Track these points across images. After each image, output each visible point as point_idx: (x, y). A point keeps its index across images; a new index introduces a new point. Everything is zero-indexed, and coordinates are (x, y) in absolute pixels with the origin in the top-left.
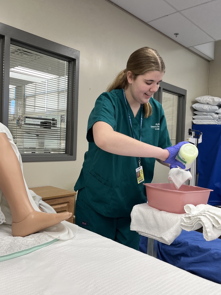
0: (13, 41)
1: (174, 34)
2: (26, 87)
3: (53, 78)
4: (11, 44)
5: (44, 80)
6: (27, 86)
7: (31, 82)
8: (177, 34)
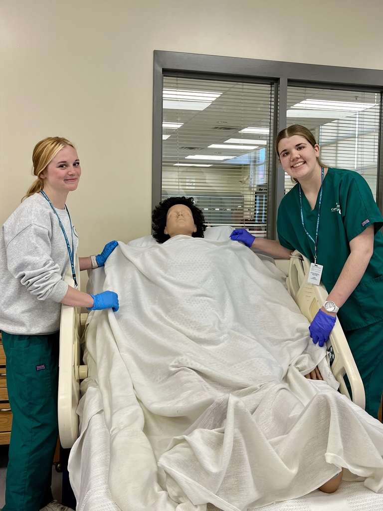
0: (292, 82)
2: (321, 129)
3: (367, 109)
4: (288, 86)
5: (352, 115)
6: (323, 127)
7: (330, 120)
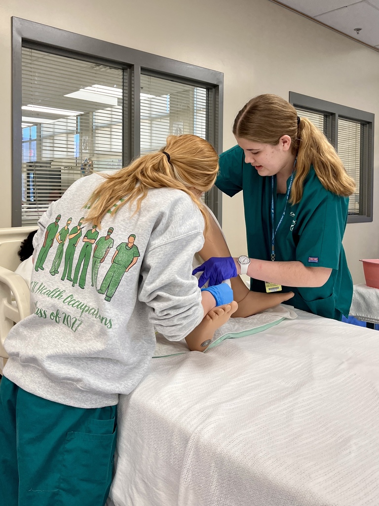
1: (355, 30)
4: (141, 74)
8: (358, 30)
